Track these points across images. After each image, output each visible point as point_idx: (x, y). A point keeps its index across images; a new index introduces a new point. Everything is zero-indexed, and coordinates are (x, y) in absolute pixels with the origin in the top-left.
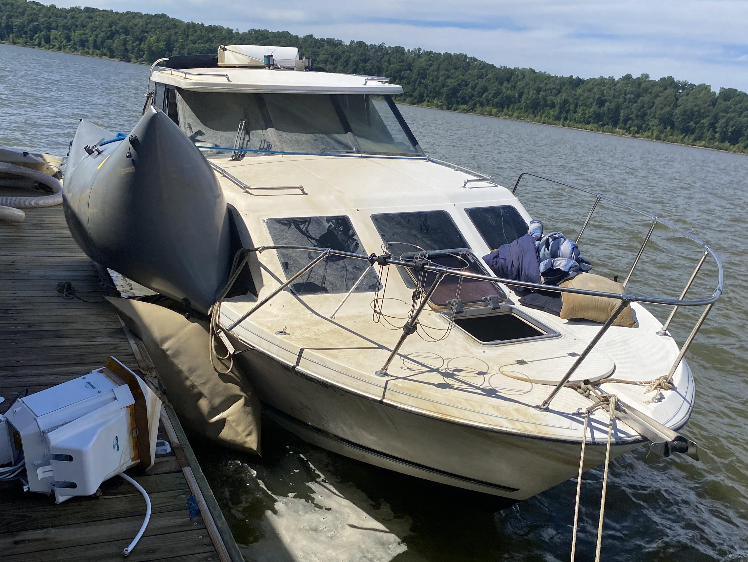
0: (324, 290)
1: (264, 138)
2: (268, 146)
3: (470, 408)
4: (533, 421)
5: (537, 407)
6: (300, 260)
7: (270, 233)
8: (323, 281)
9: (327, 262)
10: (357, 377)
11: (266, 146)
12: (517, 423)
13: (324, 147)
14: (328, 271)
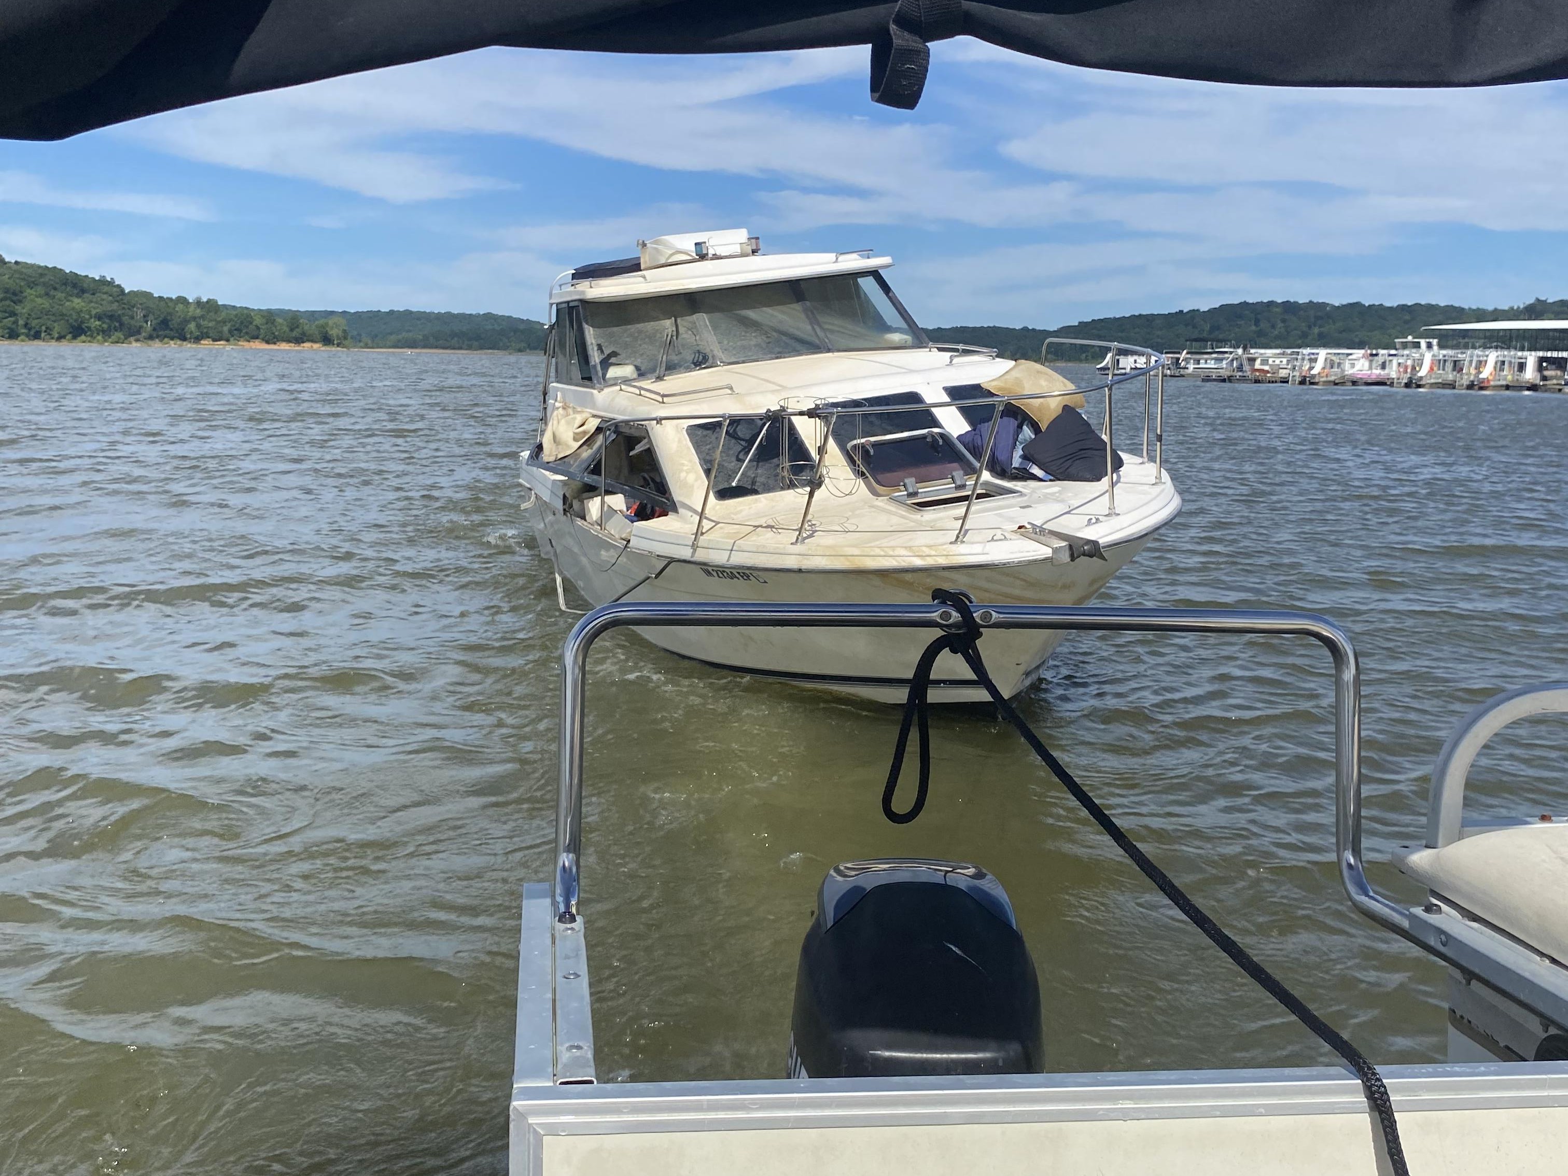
0: (755, 492)
1: (698, 348)
2: (704, 357)
3: (882, 553)
4: (945, 553)
5: (951, 543)
6: (726, 464)
7: (691, 440)
8: (753, 483)
9: (758, 462)
10: (772, 551)
11: (701, 357)
12: (928, 558)
13: (780, 350)
14: (759, 471)
